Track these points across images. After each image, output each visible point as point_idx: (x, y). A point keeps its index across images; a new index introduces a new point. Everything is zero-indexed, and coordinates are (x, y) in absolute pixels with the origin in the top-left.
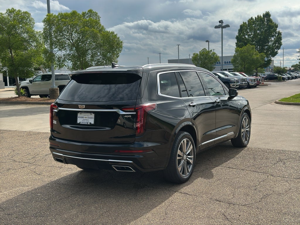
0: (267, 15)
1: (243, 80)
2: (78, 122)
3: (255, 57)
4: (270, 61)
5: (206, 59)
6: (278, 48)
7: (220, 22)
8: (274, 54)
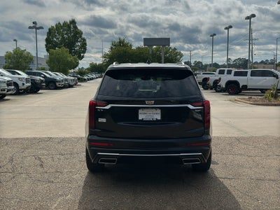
0: (73, 22)
1: (66, 80)
2: (140, 118)
3: (69, 59)
4: (77, 64)
5: (21, 57)
6: (84, 52)
7: (34, 23)
8: (81, 58)
